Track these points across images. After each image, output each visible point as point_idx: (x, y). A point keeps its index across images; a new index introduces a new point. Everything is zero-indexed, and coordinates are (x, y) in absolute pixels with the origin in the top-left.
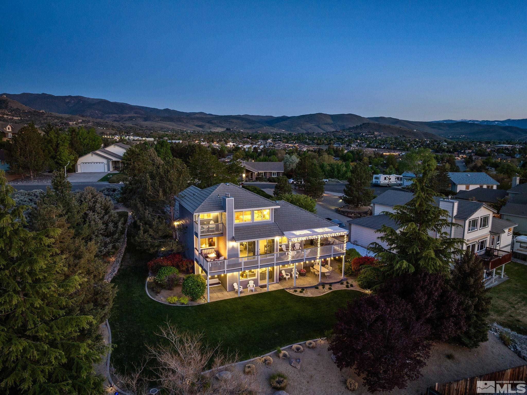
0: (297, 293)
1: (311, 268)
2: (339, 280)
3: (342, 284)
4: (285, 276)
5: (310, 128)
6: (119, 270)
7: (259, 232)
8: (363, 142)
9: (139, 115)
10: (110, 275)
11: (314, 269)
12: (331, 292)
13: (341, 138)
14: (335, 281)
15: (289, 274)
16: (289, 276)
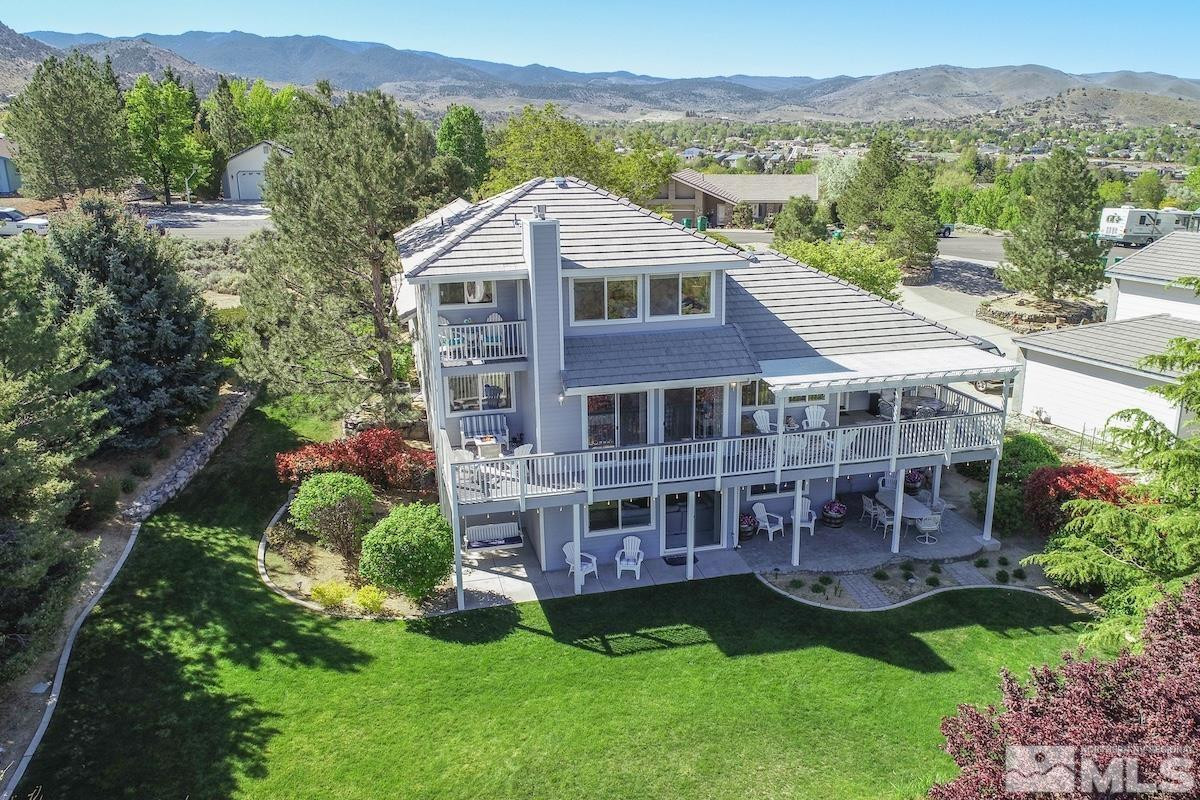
0: (800, 591)
1: (867, 500)
2: (968, 551)
3: (982, 564)
4: (764, 524)
5: (913, 109)
6: (196, 479)
7: (663, 360)
8: (1065, 140)
9: (465, 83)
10: (155, 492)
11: (876, 502)
12: (937, 597)
13: (1000, 133)
14: (957, 553)
15: (781, 519)
16: (780, 527)
